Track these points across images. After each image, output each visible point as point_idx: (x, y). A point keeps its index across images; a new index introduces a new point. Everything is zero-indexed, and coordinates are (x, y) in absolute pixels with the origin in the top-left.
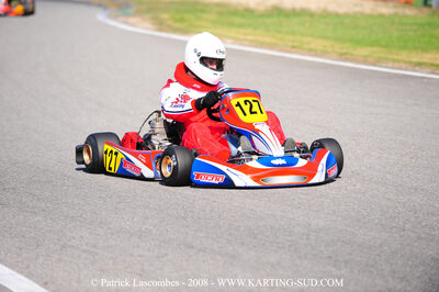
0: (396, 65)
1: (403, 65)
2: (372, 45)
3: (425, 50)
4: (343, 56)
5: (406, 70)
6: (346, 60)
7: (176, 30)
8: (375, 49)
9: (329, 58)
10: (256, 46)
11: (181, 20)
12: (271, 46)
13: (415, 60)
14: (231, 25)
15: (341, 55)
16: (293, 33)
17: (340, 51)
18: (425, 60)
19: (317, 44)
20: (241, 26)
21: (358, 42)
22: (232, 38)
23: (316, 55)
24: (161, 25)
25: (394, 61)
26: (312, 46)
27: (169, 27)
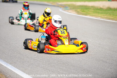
7: (83, 14)
10: (108, 19)
12: (112, 19)
20: (102, 13)
22: (100, 17)
24: (78, 13)
27: (81, 13)
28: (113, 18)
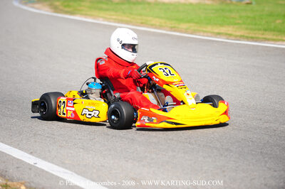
0: (205, 34)
1: (209, 34)
2: (189, 22)
3: (221, 25)
4: (172, 29)
5: (211, 37)
6: (175, 31)
7: (67, 12)
8: (191, 24)
9: (165, 30)
11: (68, 6)
13: (216, 31)
14: (101, 9)
15: (172, 28)
16: (140, 15)
17: (170, 26)
18: (222, 31)
19: (156, 21)
20: (107, 10)
21: (181, 20)
22: (102, 17)
23: (156, 28)
24: (56, 9)
25: (204, 32)
26: (153, 22)
27: (61, 10)
28: (128, 19)
